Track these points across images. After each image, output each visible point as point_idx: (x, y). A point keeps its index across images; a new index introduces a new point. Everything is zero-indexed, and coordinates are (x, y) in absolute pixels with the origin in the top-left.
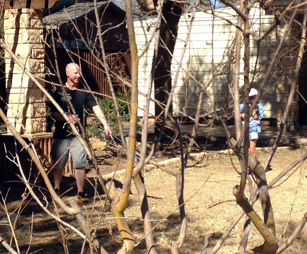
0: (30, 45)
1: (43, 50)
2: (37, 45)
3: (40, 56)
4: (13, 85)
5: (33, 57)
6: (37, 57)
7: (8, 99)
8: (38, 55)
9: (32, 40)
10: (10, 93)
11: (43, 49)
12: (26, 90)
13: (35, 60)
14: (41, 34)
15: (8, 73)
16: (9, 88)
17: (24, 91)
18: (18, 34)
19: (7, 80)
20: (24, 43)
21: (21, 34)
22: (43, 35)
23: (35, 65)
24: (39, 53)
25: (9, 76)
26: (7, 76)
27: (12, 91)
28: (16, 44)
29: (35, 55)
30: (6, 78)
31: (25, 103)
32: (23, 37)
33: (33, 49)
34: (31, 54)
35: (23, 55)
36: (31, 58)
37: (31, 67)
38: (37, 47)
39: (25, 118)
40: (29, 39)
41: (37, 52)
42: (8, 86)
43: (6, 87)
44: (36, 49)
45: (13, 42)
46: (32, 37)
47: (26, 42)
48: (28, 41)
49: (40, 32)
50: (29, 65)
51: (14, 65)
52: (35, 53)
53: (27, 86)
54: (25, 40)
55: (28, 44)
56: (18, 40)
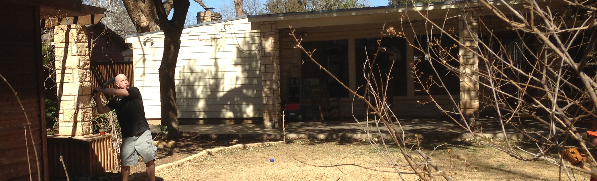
0: (79, 57)
1: (88, 62)
2: (84, 57)
3: (86, 67)
4: (64, 93)
5: (81, 68)
6: (84, 68)
7: (60, 106)
8: (85, 66)
9: (80, 52)
10: (62, 99)
11: (89, 60)
12: (76, 97)
13: (83, 70)
14: (87, 47)
15: (59, 82)
16: (61, 95)
17: (74, 98)
18: (68, 47)
19: (58, 89)
20: (73, 56)
21: (71, 48)
22: (88, 48)
23: (83, 75)
24: (86, 64)
25: (60, 85)
26: (58, 85)
27: (63, 98)
28: (65, 56)
29: (83, 66)
30: (57, 86)
31: (75, 109)
32: (72, 50)
33: (81, 61)
34: (80, 65)
35: (72, 66)
36: (80, 68)
37: (80, 77)
38: (84, 58)
39: (76, 122)
40: (77, 52)
41: (84, 63)
42: (59, 94)
43: (58, 95)
44: (83, 60)
45: (63, 55)
46: (80, 50)
47: (75, 54)
48: (77, 53)
49: (86, 46)
50: (78, 75)
51: (64, 75)
52: (83, 64)
53: (77, 94)
54: (74, 53)
55: (77, 56)
56: (68, 53)
